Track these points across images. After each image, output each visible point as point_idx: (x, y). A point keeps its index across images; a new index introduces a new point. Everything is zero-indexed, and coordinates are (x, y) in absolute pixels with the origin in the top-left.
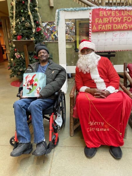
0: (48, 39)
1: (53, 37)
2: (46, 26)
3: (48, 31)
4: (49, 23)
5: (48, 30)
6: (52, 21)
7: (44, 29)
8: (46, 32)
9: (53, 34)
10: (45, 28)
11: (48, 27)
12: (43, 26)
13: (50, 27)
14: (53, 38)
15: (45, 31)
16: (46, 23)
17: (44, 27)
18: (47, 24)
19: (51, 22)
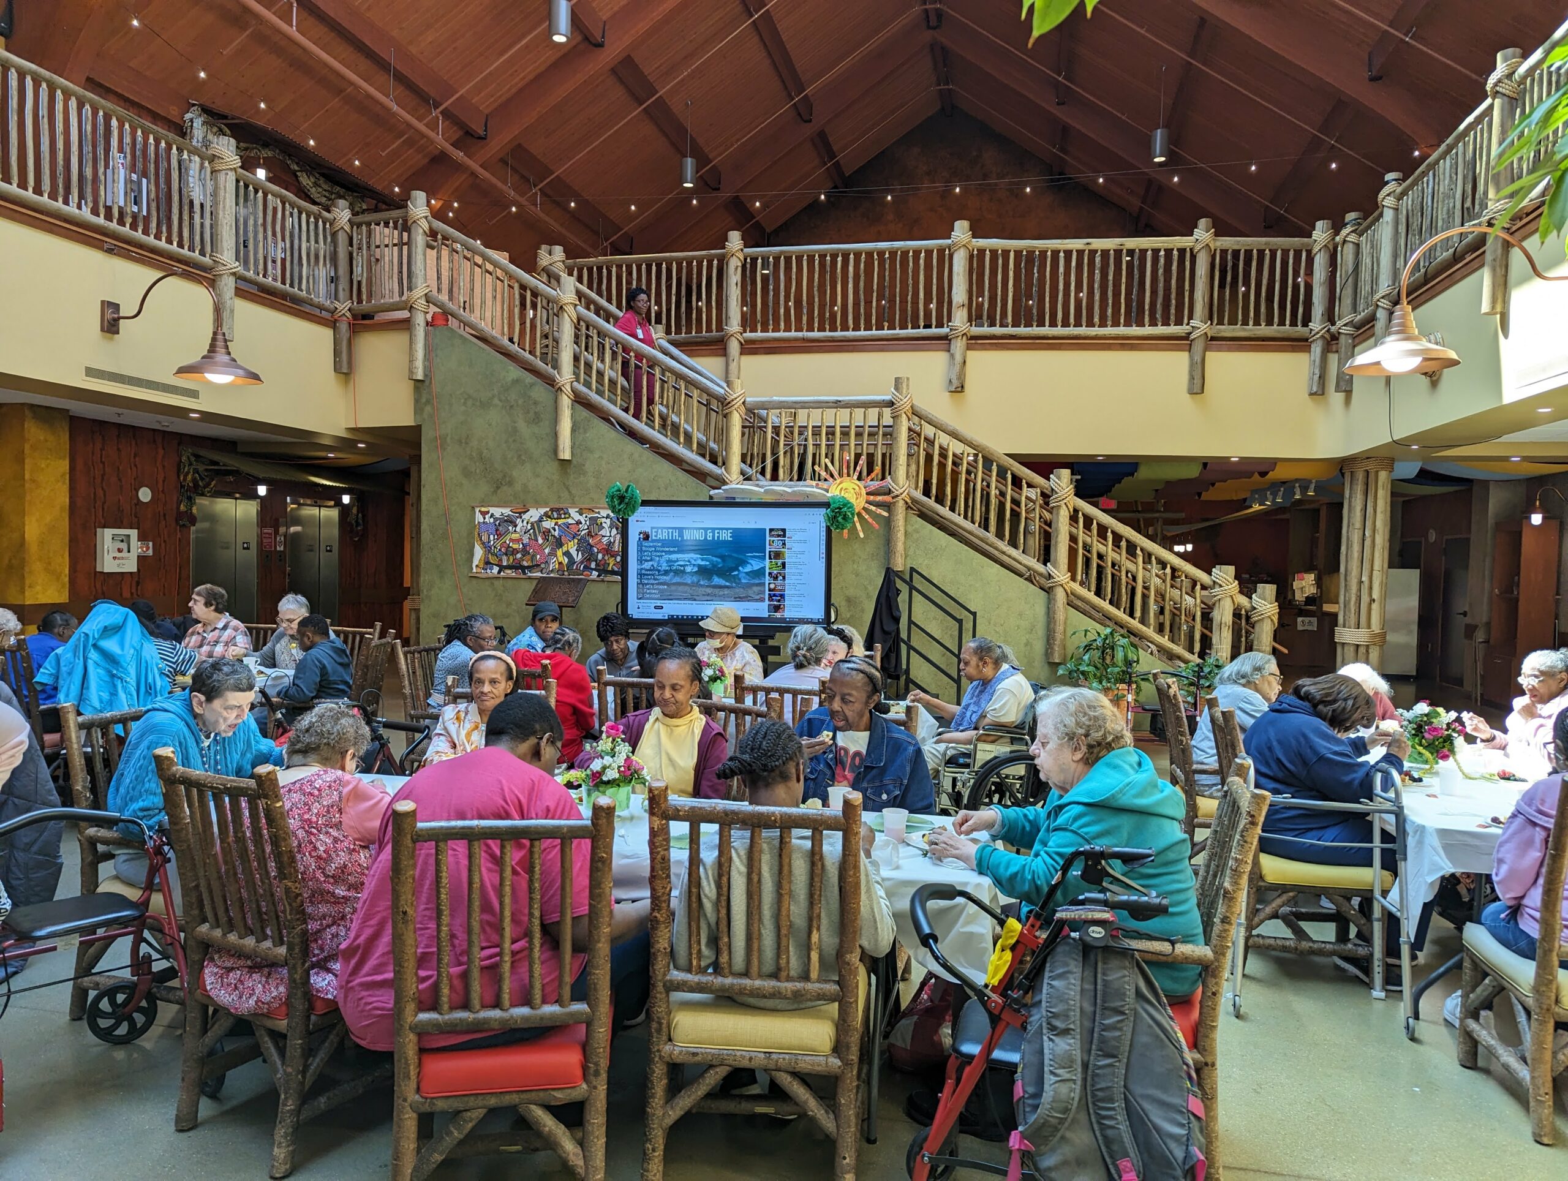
0: (543, 566)
1: (561, 559)
2: (540, 520)
3: (546, 539)
4: (552, 510)
5: (546, 533)
6: (561, 506)
7: (534, 532)
8: (540, 541)
9: (565, 549)
10: (539, 527)
11: (548, 524)
12: (532, 520)
13: (556, 524)
14: (560, 563)
15: (535, 535)
16: (542, 511)
17: (532, 524)
18: (546, 514)
19: (558, 510)
